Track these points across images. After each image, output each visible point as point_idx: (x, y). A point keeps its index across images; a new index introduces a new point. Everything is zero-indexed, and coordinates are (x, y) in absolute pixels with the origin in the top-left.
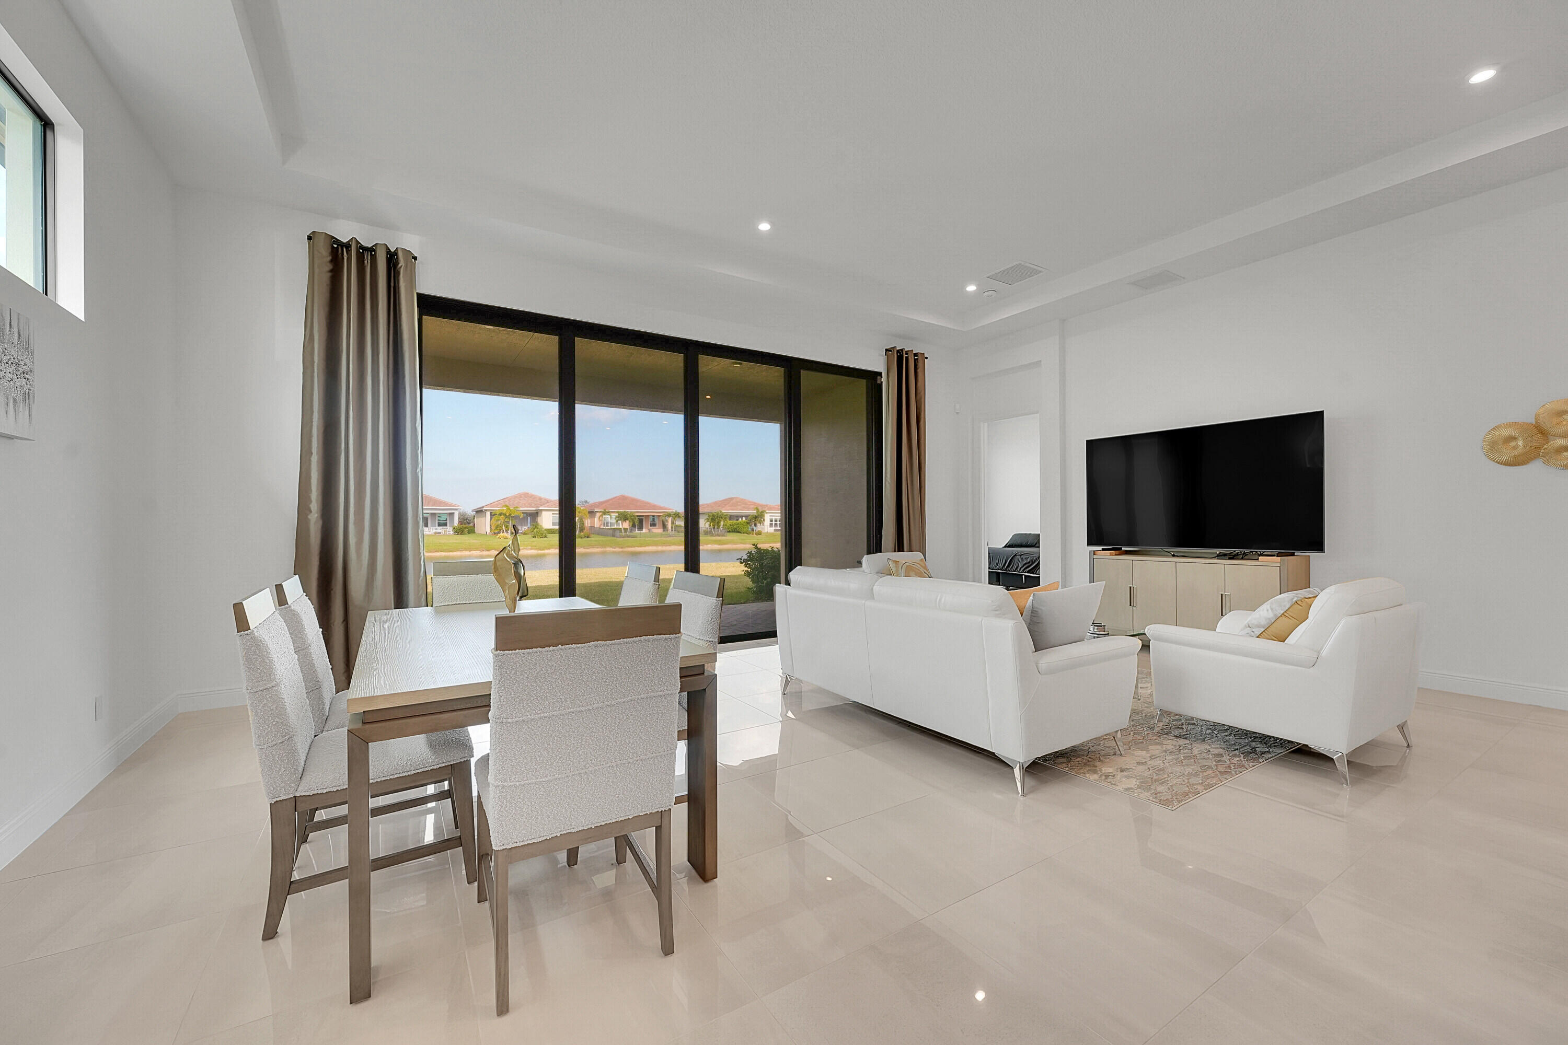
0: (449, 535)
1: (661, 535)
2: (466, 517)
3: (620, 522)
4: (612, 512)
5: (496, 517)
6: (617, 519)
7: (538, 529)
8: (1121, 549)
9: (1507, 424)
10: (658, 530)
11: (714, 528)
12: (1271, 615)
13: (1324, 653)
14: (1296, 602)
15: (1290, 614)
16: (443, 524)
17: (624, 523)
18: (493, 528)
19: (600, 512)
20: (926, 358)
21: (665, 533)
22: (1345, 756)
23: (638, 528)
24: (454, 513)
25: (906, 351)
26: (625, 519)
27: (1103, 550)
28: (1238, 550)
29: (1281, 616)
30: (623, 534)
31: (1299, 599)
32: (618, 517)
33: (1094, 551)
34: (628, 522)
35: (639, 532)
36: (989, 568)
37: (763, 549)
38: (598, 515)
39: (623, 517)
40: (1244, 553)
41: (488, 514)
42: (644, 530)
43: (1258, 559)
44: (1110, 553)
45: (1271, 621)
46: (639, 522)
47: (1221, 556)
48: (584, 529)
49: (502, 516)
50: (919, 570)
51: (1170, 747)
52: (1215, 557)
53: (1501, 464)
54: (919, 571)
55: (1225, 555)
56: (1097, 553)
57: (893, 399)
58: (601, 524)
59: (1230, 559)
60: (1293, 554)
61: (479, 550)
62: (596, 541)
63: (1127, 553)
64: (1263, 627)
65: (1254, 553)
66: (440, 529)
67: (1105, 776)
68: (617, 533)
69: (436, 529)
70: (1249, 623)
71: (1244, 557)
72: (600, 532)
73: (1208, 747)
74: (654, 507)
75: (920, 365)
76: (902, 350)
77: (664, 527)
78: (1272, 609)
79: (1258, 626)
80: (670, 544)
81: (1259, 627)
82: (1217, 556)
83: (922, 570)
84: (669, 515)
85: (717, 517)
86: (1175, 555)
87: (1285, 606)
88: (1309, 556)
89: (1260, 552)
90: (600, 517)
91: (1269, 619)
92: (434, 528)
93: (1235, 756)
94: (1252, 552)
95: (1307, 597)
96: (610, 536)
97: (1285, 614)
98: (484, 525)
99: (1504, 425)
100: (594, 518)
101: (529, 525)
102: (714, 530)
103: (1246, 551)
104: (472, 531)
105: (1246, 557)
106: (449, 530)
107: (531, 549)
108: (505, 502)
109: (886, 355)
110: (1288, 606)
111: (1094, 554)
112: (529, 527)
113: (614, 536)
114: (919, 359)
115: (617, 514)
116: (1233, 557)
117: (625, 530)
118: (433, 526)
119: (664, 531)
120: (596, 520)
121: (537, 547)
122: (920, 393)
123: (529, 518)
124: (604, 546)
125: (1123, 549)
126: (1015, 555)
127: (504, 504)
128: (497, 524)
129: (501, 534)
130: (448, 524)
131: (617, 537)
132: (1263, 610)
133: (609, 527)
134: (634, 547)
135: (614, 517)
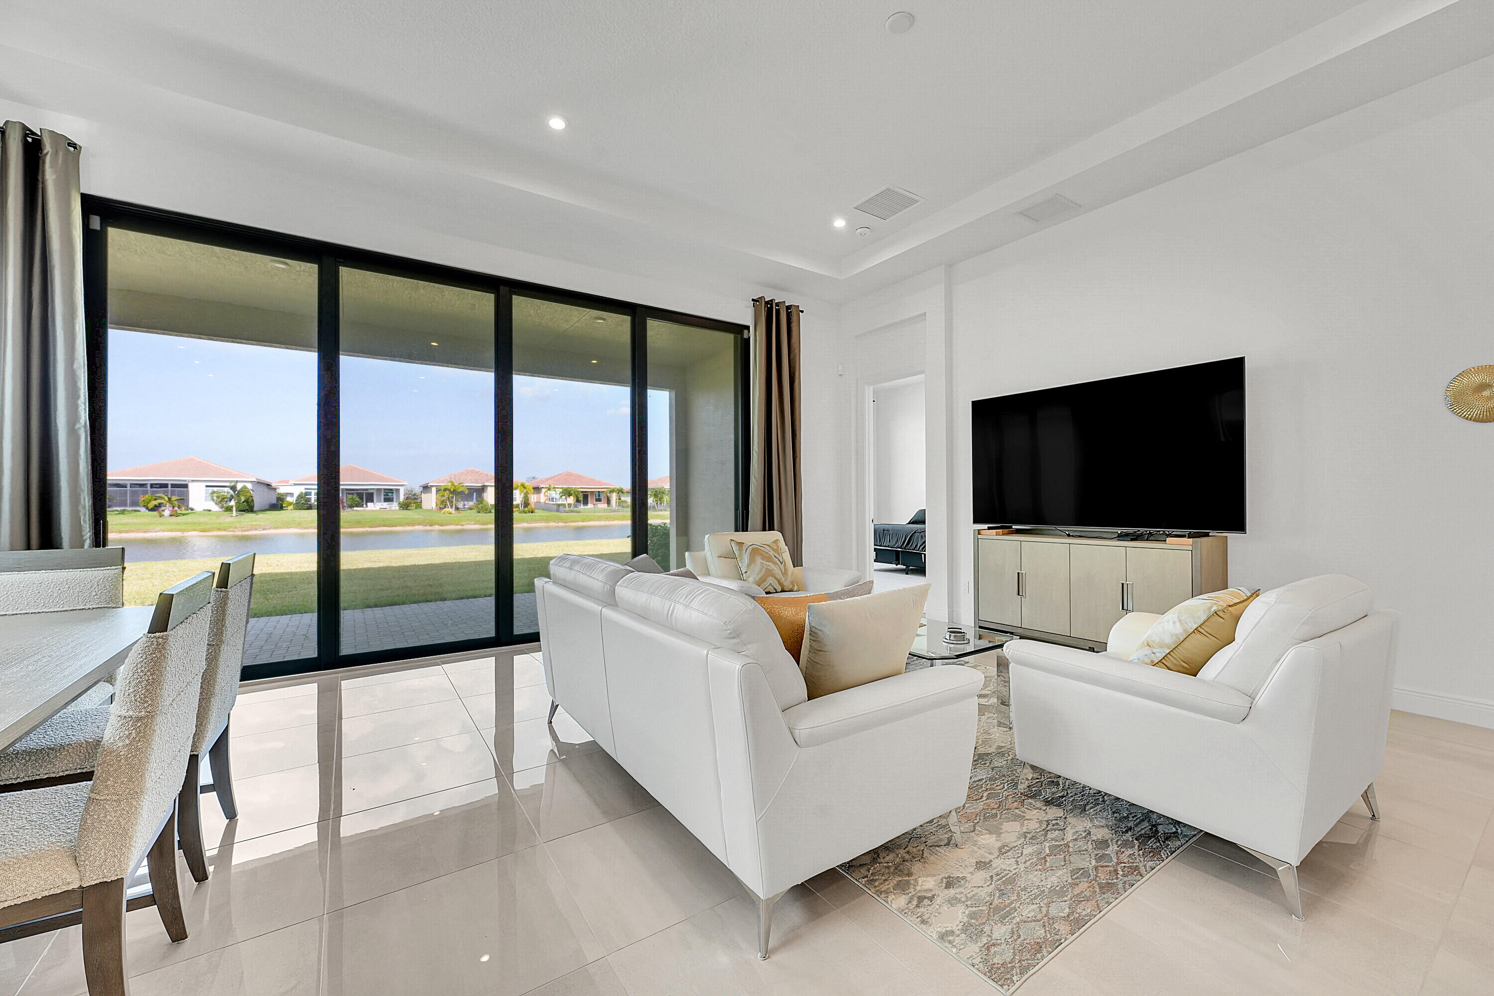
0: (395, 510)
1: (604, 511)
2: (413, 493)
3: (564, 497)
4: (558, 488)
5: (441, 493)
6: (561, 494)
7: (483, 505)
8: (1011, 527)
9: (1478, 368)
10: (602, 506)
11: (657, 504)
12: (1178, 630)
13: (1262, 700)
14: (1216, 612)
15: (1206, 629)
16: (388, 500)
17: (568, 499)
18: (439, 503)
19: (546, 488)
20: (802, 312)
21: (610, 508)
22: (1295, 868)
23: (583, 504)
24: (399, 489)
25: (776, 303)
26: (570, 495)
27: (989, 528)
28: (1142, 530)
29: (1194, 632)
30: (567, 509)
31: (1220, 608)
32: (562, 493)
33: (979, 530)
34: (572, 497)
35: (584, 507)
36: (875, 545)
37: (654, 526)
38: (544, 490)
39: (567, 493)
40: (1150, 533)
41: (434, 489)
42: (590, 506)
43: (1166, 540)
44: (996, 532)
45: (1178, 638)
46: (584, 498)
47: (1122, 536)
48: (529, 505)
49: (447, 492)
50: (767, 553)
51: (1033, 825)
52: (1116, 537)
53: (1470, 420)
54: (768, 555)
55: (1127, 535)
56: (982, 532)
57: (760, 355)
58: (547, 499)
59: (1132, 540)
60: (1207, 535)
61: (423, 525)
62: (540, 516)
63: (1018, 532)
64: (1169, 648)
65: (1162, 532)
66: (385, 505)
67: (919, 898)
68: (561, 508)
69: (382, 505)
70: (1148, 639)
71: (1149, 538)
72: (546, 508)
73: (1088, 825)
74: (600, 483)
75: (794, 318)
76: (772, 301)
77: (609, 502)
78: (1180, 621)
79: (1161, 645)
80: (615, 519)
81: (1161, 647)
82: (1118, 537)
83: (772, 553)
84: (612, 491)
85: (660, 492)
86: (1071, 534)
87: (1199, 617)
88: (1227, 537)
89: (1168, 531)
90: (545, 493)
91: (1176, 635)
92: (380, 504)
93: (1126, 844)
94: (1159, 531)
95: (1232, 603)
96: (554, 511)
97: (1200, 629)
98: (430, 501)
99: (1475, 370)
100: (540, 493)
101: (475, 500)
102: (657, 507)
103: (1152, 530)
104: (419, 506)
105: (1152, 538)
106: (395, 506)
107: (475, 524)
108: (451, 478)
109: (754, 306)
110: (1204, 618)
111: (979, 534)
112: (474, 503)
113: (558, 511)
114: (792, 312)
115: (561, 490)
116: (1136, 538)
117: (570, 505)
118: (379, 501)
119: (608, 506)
120: (542, 495)
121: (481, 522)
122: (794, 350)
123: (475, 493)
124: (547, 520)
125: (1013, 527)
126: (915, 532)
127: (449, 480)
128: (442, 500)
129: (446, 509)
130: (395, 500)
131: (561, 512)
132: (1168, 621)
133: (554, 503)
134: (578, 522)
135: (558, 492)
